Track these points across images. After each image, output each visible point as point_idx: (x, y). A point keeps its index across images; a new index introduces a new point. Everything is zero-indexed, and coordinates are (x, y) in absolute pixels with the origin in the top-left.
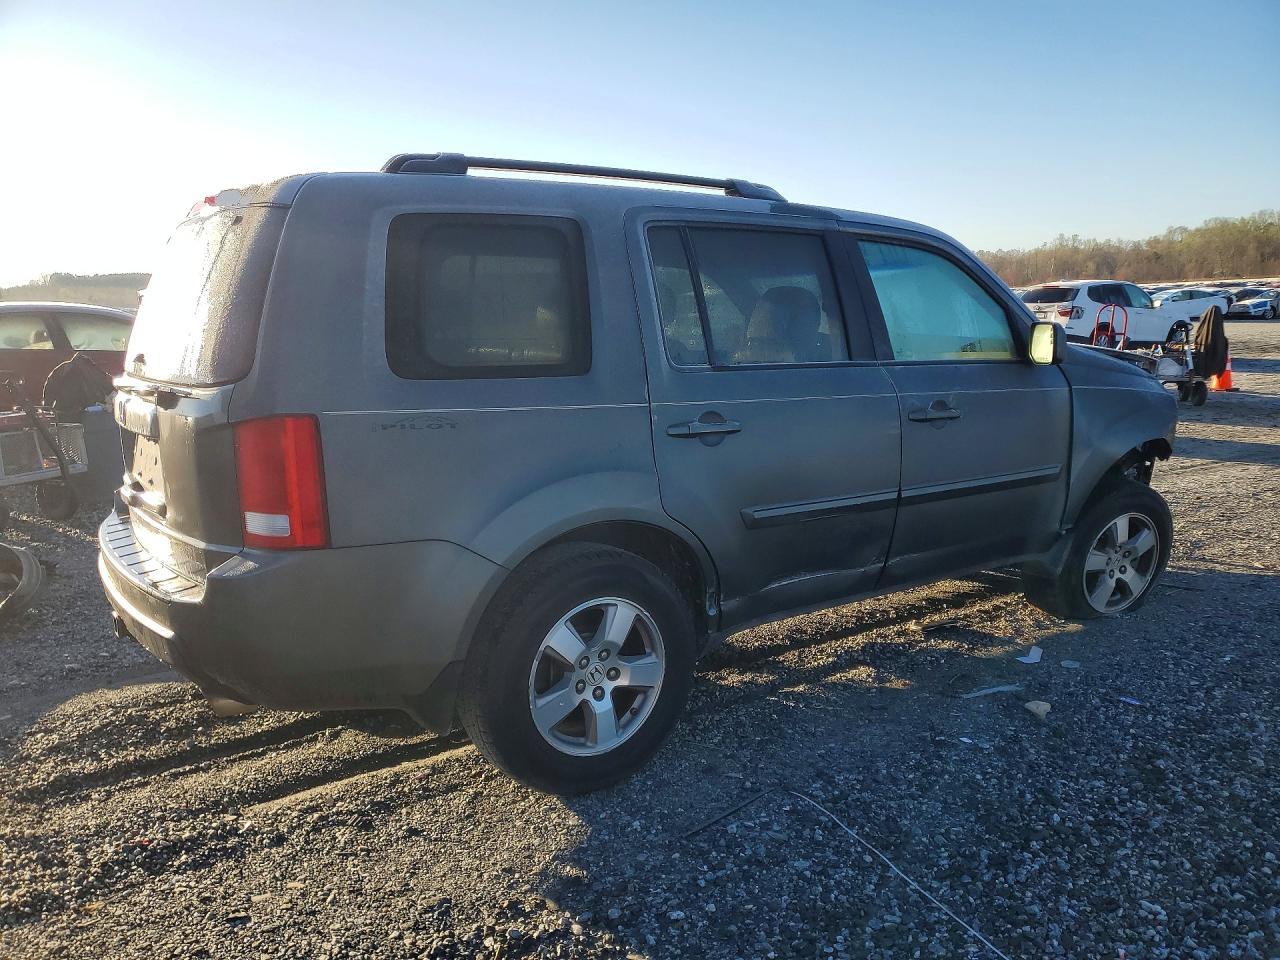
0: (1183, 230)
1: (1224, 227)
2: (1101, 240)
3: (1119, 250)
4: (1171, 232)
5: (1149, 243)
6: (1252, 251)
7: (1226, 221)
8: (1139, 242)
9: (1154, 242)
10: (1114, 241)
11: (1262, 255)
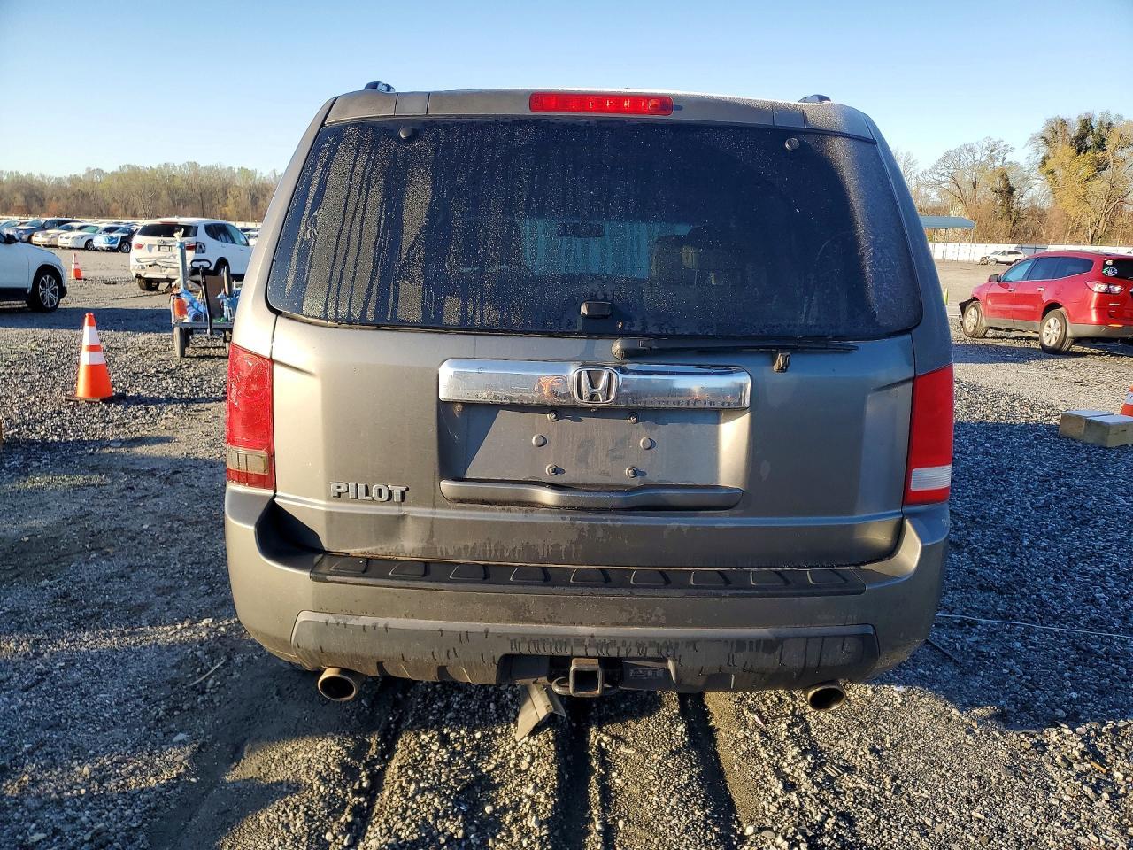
0: (101, 172)
1: (135, 173)
2: (23, 173)
3: (43, 186)
4: (89, 172)
5: (70, 180)
6: (164, 197)
7: (138, 168)
8: (61, 178)
9: (75, 180)
10: (36, 175)
11: (174, 202)
